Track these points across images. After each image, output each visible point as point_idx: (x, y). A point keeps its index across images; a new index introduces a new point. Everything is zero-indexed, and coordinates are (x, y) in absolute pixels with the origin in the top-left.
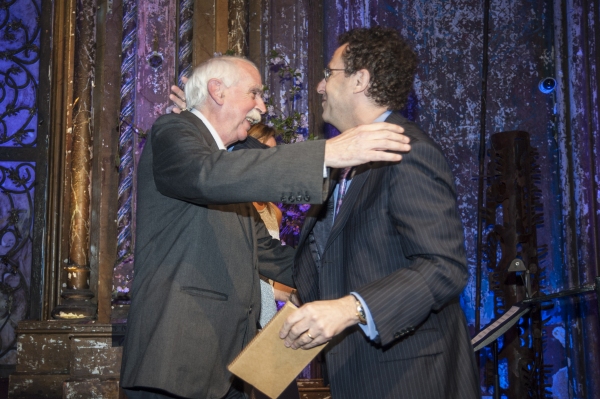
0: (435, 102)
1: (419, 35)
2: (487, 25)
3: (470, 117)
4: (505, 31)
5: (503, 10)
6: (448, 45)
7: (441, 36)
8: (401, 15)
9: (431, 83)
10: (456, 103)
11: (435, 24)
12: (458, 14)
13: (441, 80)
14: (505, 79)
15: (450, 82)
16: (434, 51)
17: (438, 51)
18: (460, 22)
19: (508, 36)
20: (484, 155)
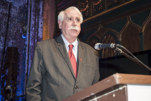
2: (9, 15)
3: (1, 41)
4: (14, 18)
5: (14, 12)
12: (1, 10)
14: (13, 32)
18: (1, 13)
20: (4, 53)
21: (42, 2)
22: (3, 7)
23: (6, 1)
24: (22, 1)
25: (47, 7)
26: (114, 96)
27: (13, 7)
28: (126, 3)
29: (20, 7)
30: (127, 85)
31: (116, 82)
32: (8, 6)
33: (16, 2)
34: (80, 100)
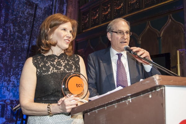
0: (17, 34)
1: (15, 13)
2: (35, 15)
3: (26, 40)
4: (39, 18)
5: (39, 13)
6: (23, 18)
7: (21, 15)
8: (10, 6)
9: (16, 28)
10: (23, 35)
11: (20, 11)
12: (27, 10)
13: (19, 27)
14: (37, 31)
15: (22, 29)
16: (19, 19)
17: (20, 19)
18: (28, 13)
19: (40, 20)
20: (29, 51)
21: (66, 4)
22: (29, 7)
23: (32, 2)
24: (47, 3)
25: (71, 9)
26: (150, 96)
27: (39, 7)
29: (45, 8)
30: (165, 87)
32: (34, 7)
33: (41, 3)
34: (115, 100)
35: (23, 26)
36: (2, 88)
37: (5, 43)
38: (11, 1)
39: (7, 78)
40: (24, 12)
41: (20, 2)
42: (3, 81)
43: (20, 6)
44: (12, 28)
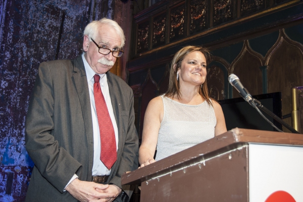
0: (32, 59)
1: (29, 26)
2: (61, 30)
4: (68, 34)
5: (68, 25)
6: (42, 34)
7: (40, 29)
8: (22, 15)
9: (32, 50)
11: (38, 23)
12: (49, 21)
13: (37, 49)
15: (41, 51)
16: (35, 35)
17: (37, 36)
18: (50, 25)
19: (69, 37)
21: (111, 11)
22: (52, 16)
23: (57, 8)
24: (80, 9)
25: (119, 19)
26: (230, 157)
27: (68, 16)
28: (243, 19)
29: (77, 17)
30: (248, 144)
31: (235, 140)
32: (60, 15)
33: (72, 9)
34: (182, 162)
35: (42, 47)
36: (9, 147)
37: (14, 74)
38: (24, 7)
39: (16, 131)
40: (44, 24)
41: (37, 8)
42: (10, 136)
43: (38, 14)
44: (25, 50)
